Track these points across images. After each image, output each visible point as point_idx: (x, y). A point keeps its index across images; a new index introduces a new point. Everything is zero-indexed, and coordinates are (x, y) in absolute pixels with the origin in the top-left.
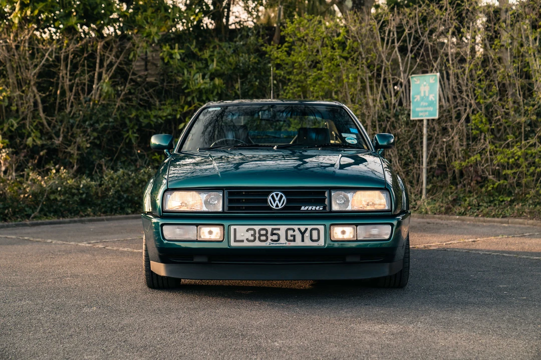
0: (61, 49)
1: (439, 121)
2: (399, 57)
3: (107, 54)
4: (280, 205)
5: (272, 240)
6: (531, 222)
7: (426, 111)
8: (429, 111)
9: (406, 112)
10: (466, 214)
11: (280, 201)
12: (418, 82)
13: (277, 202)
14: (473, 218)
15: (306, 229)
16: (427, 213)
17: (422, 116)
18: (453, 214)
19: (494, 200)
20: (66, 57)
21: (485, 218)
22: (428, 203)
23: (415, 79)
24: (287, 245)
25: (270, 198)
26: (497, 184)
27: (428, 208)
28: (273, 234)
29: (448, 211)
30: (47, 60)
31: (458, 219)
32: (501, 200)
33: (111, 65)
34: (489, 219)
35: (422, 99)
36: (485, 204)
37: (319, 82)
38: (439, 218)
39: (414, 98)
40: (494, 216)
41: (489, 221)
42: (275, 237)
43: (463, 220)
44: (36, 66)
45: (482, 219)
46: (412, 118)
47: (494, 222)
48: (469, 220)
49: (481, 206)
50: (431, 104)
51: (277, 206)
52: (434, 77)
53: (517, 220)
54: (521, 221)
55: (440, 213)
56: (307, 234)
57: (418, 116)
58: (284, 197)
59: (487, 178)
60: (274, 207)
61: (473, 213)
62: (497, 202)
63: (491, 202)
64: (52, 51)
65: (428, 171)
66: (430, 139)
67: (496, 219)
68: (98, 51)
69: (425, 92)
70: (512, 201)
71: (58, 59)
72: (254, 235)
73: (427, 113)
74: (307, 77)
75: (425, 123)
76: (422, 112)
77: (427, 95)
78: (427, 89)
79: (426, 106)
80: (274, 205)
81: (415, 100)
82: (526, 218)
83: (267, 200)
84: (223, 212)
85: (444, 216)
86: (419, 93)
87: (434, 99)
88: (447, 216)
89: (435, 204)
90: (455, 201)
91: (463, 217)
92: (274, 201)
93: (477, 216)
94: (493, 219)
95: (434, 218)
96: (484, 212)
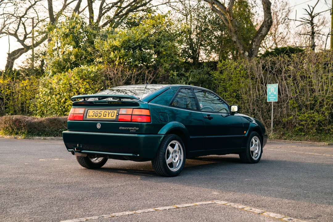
0: (132, 73)
1: (278, 102)
2: (263, 77)
3: (149, 75)
6: (310, 142)
7: (273, 98)
8: (274, 99)
9: (265, 99)
10: (287, 139)
12: (270, 87)
14: (289, 141)
16: (272, 139)
17: (271, 100)
18: (282, 139)
19: (298, 134)
20: (134, 77)
21: (294, 141)
22: (273, 135)
23: (269, 86)
26: (299, 128)
27: (272, 137)
29: (280, 138)
30: (127, 78)
31: (283, 141)
32: (301, 134)
33: (150, 79)
34: (295, 141)
35: (272, 94)
36: (294, 136)
37: (231, 86)
38: (277, 141)
39: (268, 93)
40: (297, 140)
41: (295, 142)
43: (285, 142)
44: (123, 80)
45: (292, 141)
46: (267, 101)
47: (297, 142)
48: (288, 142)
49: (293, 136)
50: (275, 96)
52: (276, 85)
53: (305, 142)
54: (306, 142)
55: (277, 139)
57: (270, 100)
59: (296, 125)
61: (289, 139)
62: (299, 135)
63: (297, 135)
64: (129, 74)
65: (273, 122)
66: (274, 109)
67: (298, 141)
68: (146, 74)
69: (272, 91)
70: (304, 135)
71: (131, 77)
73: (273, 99)
74: (227, 84)
75: (272, 103)
76: (271, 99)
77: (273, 92)
78: (273, 90)
79: (273, 97)
81: (269, 94)
82: (308, 141)
85: (278, 140)
86: (270, 91)
87: (276, 94)
88: (280, 140)
89: (275, 135)
90: (283, 134)
91: (285, 140)
93: (291, 140)
94: (296, 141)
95: (274, 141)
96: (294, 139)
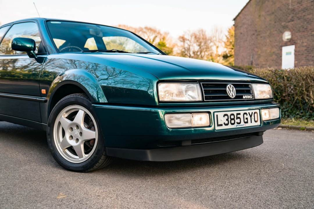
4: (233, 95)
5: (237, 123)
11: (233, 91)
13: (231, 92)
24: (245, 126)
25: (227, 89)
42: (238, 121)
51: (232, 96)
58: (234, 89)
60: (231, 97)
72: (227, 120)
80: (231, 95)
83: (225, 91)
84: (203, 101)
92: (230, 91)
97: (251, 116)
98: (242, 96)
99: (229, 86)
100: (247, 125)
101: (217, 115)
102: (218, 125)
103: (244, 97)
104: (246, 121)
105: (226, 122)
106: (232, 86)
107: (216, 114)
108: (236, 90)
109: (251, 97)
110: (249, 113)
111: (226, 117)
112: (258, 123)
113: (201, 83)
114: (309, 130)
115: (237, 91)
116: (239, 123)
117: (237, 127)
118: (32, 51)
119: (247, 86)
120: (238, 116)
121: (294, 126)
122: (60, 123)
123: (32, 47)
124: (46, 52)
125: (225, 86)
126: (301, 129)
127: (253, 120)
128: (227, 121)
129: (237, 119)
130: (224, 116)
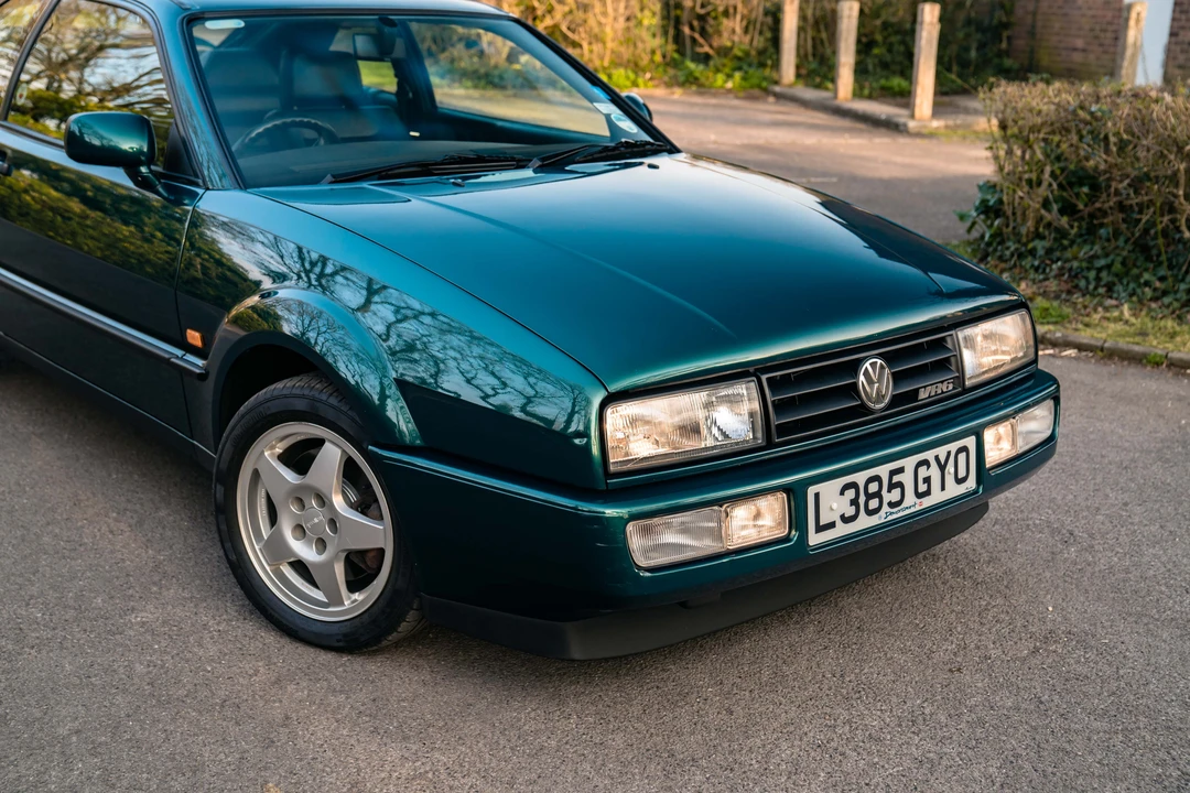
15: (949, 453)
28: (891, 487)
42: (895, 495)
56: (950, 468)
72: (854, 502)
97: (942, 468)
98: (916, 391)
99: (867, 365)
100: (927, 502)
101: (817, 495)
102: (820, 529)
103: (923, 395)
104: (922, 488)
105: (851, 511)
106: (879, 361)
107: (812, 491)
108: (893, 374)
109: (951, 387)
110: (937, 458)
111: (851, 493)
112: (971, 484)
113: (764, 378)
114: (1178, 367)
115: (898, 378)
116: (898, 503)
117: (890, 518)
118: (143, 169)
119: (940, 345)
120: (896, 479)
121: (1123, 344)
122: (256, 474)
123: (140, 152)
124: (197, 177)
125: (854, 367)
126: (1149, 362)
127: (950, 479)
128: (854, 507)
129: (889, 491)
130: (842, 493)
